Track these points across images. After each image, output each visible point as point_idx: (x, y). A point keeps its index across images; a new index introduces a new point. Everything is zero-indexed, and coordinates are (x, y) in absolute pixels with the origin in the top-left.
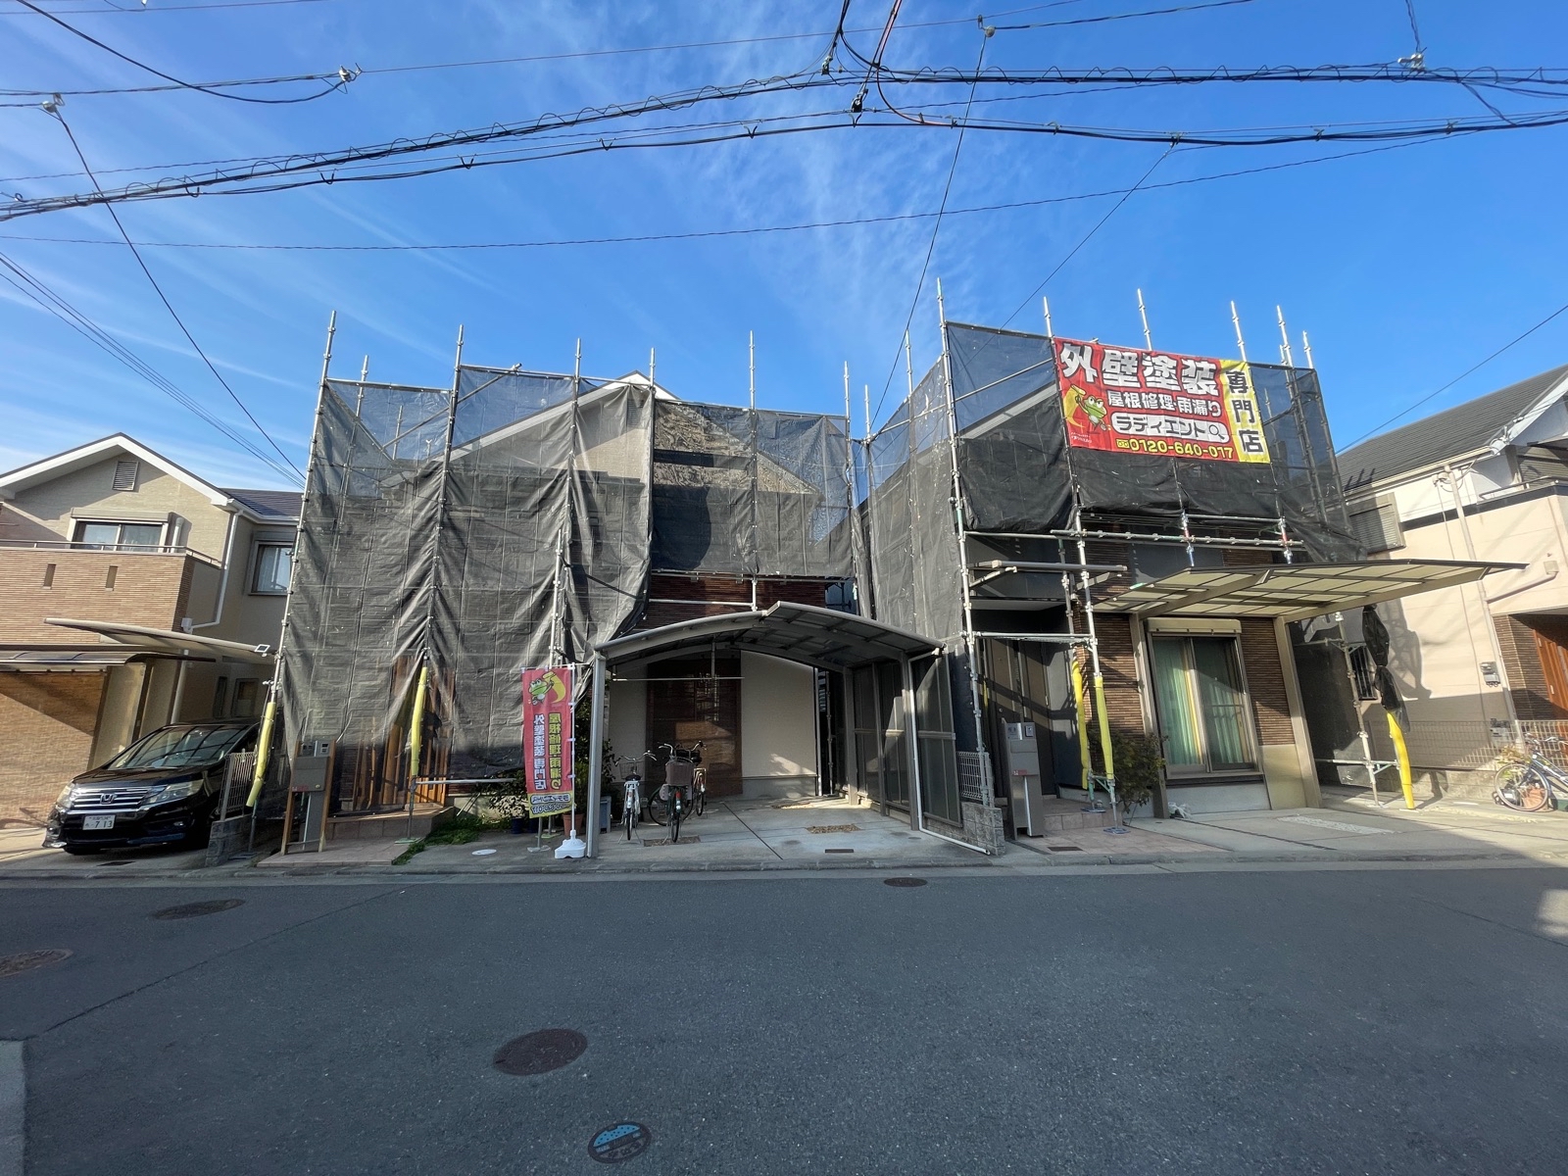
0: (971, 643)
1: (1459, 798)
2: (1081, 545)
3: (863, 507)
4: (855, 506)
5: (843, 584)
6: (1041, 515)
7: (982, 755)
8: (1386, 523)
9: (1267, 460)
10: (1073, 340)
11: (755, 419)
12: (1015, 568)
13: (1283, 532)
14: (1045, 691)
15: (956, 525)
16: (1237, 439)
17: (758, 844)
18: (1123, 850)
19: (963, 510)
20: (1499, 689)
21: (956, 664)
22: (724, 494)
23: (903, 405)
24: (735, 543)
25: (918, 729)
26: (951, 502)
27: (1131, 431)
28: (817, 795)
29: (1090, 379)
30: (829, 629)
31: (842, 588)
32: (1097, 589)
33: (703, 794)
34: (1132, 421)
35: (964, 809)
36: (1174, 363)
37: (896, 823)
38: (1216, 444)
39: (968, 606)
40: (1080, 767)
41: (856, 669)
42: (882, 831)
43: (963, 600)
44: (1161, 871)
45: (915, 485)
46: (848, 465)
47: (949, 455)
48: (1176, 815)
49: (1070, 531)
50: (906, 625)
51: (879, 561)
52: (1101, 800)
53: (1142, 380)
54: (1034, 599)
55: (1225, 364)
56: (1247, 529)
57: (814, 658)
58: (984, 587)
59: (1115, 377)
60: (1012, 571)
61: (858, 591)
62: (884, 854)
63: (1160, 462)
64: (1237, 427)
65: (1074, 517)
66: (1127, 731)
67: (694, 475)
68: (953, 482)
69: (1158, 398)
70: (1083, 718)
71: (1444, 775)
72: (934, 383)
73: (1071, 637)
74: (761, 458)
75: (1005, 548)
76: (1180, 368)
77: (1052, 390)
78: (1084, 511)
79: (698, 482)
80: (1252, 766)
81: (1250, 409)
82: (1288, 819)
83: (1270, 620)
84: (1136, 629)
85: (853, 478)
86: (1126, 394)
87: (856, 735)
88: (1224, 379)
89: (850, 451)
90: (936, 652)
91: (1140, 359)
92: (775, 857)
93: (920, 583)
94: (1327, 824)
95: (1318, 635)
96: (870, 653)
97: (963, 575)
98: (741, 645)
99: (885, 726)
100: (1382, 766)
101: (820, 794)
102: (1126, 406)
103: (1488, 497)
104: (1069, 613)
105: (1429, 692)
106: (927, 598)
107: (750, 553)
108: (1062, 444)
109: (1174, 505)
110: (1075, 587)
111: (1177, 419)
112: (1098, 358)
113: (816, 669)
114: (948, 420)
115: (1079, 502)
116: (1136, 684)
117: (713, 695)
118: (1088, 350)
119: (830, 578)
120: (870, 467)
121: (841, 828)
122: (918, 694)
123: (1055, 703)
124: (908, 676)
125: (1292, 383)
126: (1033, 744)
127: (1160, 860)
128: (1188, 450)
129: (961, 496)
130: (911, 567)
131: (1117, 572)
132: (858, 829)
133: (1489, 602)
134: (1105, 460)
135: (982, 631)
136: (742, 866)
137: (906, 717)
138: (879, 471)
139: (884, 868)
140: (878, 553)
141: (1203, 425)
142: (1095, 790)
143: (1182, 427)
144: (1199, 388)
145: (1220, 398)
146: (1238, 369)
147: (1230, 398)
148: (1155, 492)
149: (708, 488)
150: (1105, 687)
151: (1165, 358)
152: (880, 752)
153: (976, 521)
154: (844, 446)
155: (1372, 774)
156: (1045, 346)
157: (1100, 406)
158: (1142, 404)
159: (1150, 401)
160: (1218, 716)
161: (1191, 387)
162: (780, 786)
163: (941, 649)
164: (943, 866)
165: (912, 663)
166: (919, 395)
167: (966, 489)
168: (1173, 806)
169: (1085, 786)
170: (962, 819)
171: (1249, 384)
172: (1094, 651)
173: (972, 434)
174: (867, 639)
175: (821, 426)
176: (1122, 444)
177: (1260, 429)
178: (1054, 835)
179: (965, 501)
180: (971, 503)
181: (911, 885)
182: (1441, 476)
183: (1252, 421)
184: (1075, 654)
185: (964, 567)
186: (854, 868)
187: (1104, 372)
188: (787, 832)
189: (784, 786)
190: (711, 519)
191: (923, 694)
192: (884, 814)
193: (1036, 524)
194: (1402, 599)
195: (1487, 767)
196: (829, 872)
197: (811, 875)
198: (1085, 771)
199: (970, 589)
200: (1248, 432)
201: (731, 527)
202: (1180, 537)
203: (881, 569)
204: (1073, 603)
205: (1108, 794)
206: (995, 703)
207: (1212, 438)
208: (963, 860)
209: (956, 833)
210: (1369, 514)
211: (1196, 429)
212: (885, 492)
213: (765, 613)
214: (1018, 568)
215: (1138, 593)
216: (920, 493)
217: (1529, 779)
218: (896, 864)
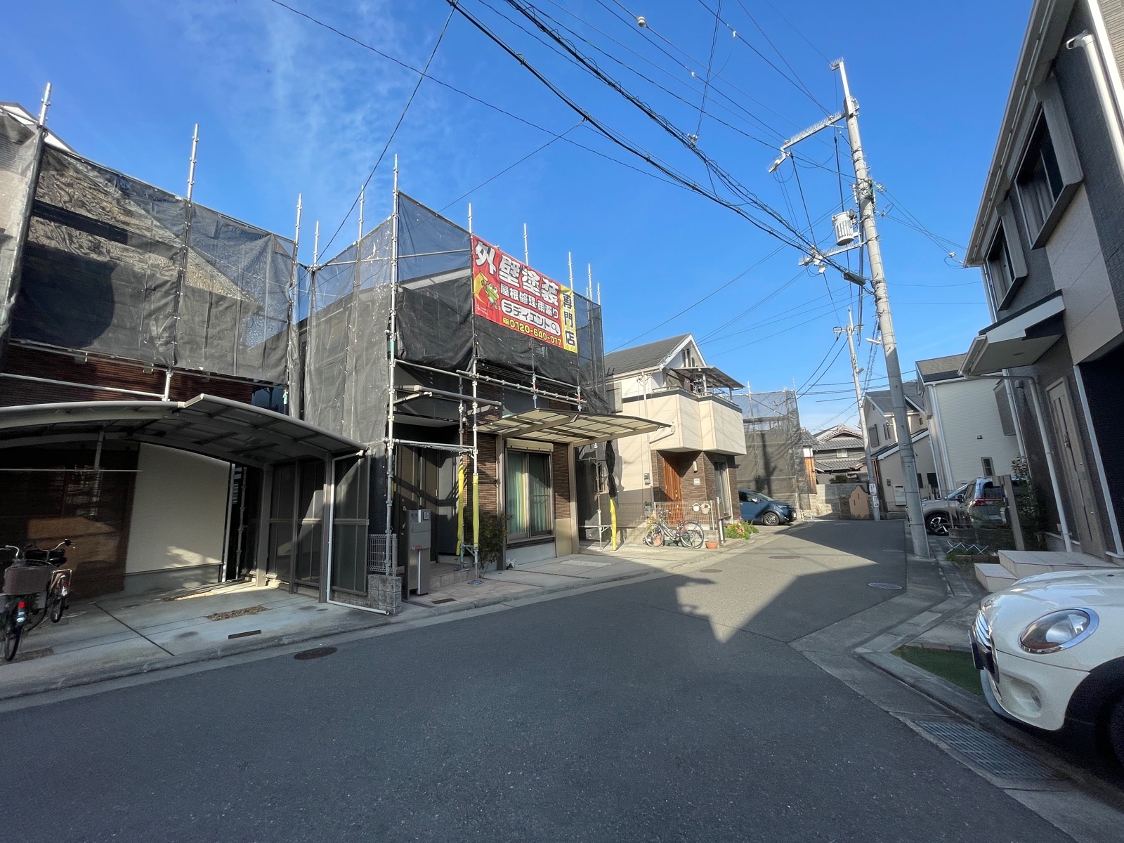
0: (390, 448)
1: (630, 543)
2: (475, 384)
3: (302, 324)
4: (294, 321)
5: (272, 389)
6: (451, 358)
7: (389, 537)
8: (616, 397)
9: (576, 352)
10: (485, 241)
11: (190, 212)
12: (431, 393)
13: (579, 395)
14: (436, 486)
15: (389, 353)
16: (564, 334)
17: (139, 643)
18: (482, 596)
19: (396, 342)
20: (649, 487)
21: (376, 464)
22: (139, 278)
23: (352, 246)
24: (147, 329)
25: (335, 517)
26: (387, 334)
27: (512, 314)
28: (220, 581)
29: (492, 272)
30: (256, 426)
31: (271, 393)
32: (481, 416)
33: (64, 598)
34: (513, 308)
35: (370, 581)
36: (538, 278)
37: (304, 598)
38: (555, 336)
39: (391, 418)
40: (457, 540)
41: (277, 466)
42: (290, 608)
43: (388, 412)
44: (507, 608)
45: (355, 315)
46: (291, 285)
47: (389, 297)
48: (510, 567)
49: (470, 373)
50: (334, 430)
51: (313, 373)
52: (467, 562)
53: (521, 283)
54: (437, 418)
55: (563, 288)
56: (563, 390)
57: (234, 455)
58: (404, 405)
59: (506, 275)
60: (428, 395)
61: (289, 397)
62: (292, 630)
63: (525, 339)
64: (565, 328)
65: (472, 365)
66: (487, 513)
67: (96, 248)
68: (390, 318)
69: (528, 298)
70: (460, 505)
71: (626, 531)
72: (383, 235)
73: (460, 447)
74: (191, 254)
75: (422, 377)
76: (541, 282)
77: (467, 272)
78: (479, 361)
79: (100, 253)
80: (550, 532)
81: (572, 319)
82: (565, 562)
83: (566, 445)
84: (499, 445)
85: (295, 297)
86: (511, 289)
87: (271, 525)
88: (562, 297)
89: (295, 273)
90: (360, 453)
91: (521, 269)
92: (164, 654)
93: (350, 396)
94: (583, 563)
95: (587, 455)
96: (295, 452)
97: (390, 393)
98: (142, 437)
99: (302, 514)
100: (605, 528)
101: (224, 580)
102: (510, 296)
103: (655, 391)
104: (461, 431)
105: (623, 488)
106: (356, 408)
107: (167, 343)
108: (470, 311)
109: (529, 368)
110: (466, 413)
111: (537, 314)
112: (498, 259)
113: (234, 465)
114: (391, 269)
115: (476, 354)
116: (496, 482)
117: (92, 489)
118: (492, 251)
119: (260, 382)
120: (313, 292)
121: (247, 611)
122: (338, 488)
123: (442, 494)
124: (331, 472)
125: (590, 311)
126: (428, 525)
127: (505, 599)
128: (540, 335)
129: (395, 331)
130: (344, 381)
131: (495, 405)
132: (266, 609)
133: (651, 443)
134: (494, 329)
135: (400, 439)
136: (117, 674)
137: (325, 508)
138: (321, 298)
139: (294, 642)
140: (312, 367)
141: (549, 322)
142: (464, 555)
143: (539, 320)
144: (550, 299)
145: (558, 308)
146: (568, 293)
147: (565, 309)
148: (521, 357)
149: (116, 265)
150: (479, 483)
151: (535, 274)
152: (295, 538)
153: (405, 353)
154: (290, 266)
155: (600, 532)
156: (466, 238)
157: (495, 292)
158: (519, 298)
159: (524, 299)
160: (536, 502)
161: (546, 296)
162: (177, 578)
163: (365, 451)
164: (349, 631)
165: (336, 462)
166: (368, 242)
167: (401, 326)
168: (508, 561)
169: (458, 554)
170: (367, 588)
171: (573, 304)
172: (475, 458)
173: (410, 286)
174: (296, 440)
175: (266, 243)
176: (506, 321)
177: (575, 333)
178: (436, 591)
179: (398, 336)
180: (403, 338)
181: (321, 655)
182: (640, 377)
183: (572, 326)
184: (462, 460)
185: (392, 387)
186: (262, 649)
187: (500, 270)
188: (181, 624)
189: (181, 577)
190: (116, 298)
191: (343, 488)
192: (292, 592)
193: (448, 364)
194: (619, 439)
195: (641, 526)
196: (233, 658)
197: (211, 666)
198: (459, 542)
199: (394, 405)
200: (569, 332)
201: (145, 313)
202: (531, 389)
203: (315, 381)
204: (464, 424)
205: (474, 557)
206: (400, 495)
207: (554, 332)
208: (367, 623)
209: (361, 601)
210: (611, 391)
211: (545, 323)
212: (326, 315)
213: (181, 404)
214: (433, 393)
215: (506, 421)
216: (358, 322)
217: (658, 532)
218: (305, 637)
